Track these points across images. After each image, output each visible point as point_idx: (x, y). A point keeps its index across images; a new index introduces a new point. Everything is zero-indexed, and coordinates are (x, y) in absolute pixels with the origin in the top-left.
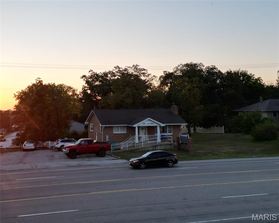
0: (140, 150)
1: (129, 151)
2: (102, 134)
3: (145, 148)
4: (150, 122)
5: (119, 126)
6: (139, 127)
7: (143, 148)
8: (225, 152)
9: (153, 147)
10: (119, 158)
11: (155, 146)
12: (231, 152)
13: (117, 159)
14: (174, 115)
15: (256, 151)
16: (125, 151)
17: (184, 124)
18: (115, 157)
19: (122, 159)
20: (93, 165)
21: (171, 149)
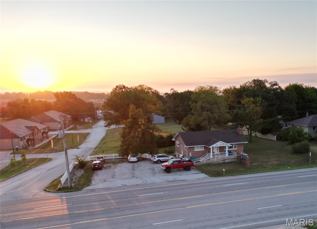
0: (214, 163)
1: (206, 164)
2: (186, 151)
3: (217, 162)
4: (221, 144)
5: (198, 147)
6: (213, 147)
7: (215, 162)
8: (271, 165)
9: (223, 160)
10: (200, 172)
11: (224, 160)
12: (275, 164)
13: (198, 173)
14: (239, 135)
15: (292, 162)
16: (203, 165)
17: (246, 142)
18: (197, 171)
19: (202, 173)
20: (184, 180)
21: (235, 161)
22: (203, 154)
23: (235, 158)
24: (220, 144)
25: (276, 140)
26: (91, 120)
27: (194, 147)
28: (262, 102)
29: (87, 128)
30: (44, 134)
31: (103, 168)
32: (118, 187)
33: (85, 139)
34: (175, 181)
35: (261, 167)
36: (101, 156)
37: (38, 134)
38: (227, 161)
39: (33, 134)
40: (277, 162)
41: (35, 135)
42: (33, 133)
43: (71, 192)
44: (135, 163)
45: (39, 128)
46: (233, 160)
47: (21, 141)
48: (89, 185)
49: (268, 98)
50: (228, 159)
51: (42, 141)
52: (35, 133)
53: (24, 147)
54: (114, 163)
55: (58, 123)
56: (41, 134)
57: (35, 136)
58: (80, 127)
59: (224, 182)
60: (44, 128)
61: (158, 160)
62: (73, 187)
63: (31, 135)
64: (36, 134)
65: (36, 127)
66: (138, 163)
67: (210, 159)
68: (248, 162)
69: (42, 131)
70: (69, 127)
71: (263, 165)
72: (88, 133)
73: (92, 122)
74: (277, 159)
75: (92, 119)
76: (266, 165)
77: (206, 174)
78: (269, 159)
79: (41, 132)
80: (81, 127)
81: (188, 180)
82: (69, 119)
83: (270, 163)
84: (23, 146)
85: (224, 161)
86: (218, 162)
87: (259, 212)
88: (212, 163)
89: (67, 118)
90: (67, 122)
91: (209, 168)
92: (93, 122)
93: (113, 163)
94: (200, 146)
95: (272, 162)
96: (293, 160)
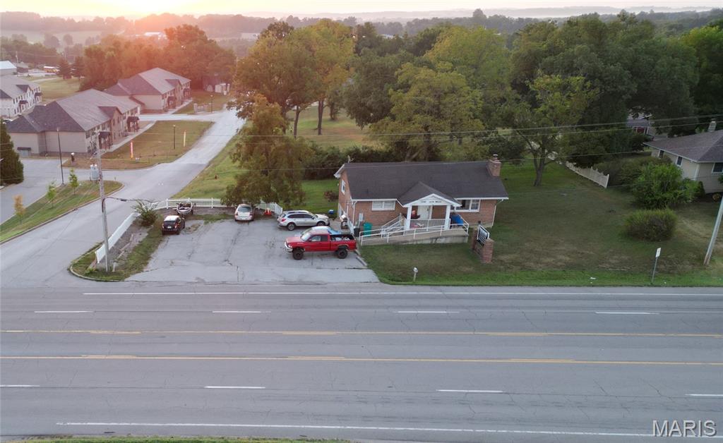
0: (410, 243)
1: (390, 245)
2: (353, 209)
3: (417, 241)
4: (435, 200)
5: (382, 202)
7: (414, 241)
8: (547, 264)
9: (432, 239)
10: (366, 264)
11: (436, 239)
12: (559, 264)
13: (361, 266)
14: (492, 177)
15: (610, 263)
16: (383, 245)
17: (503, 198)
18: (361, 262)
19: (369, 267)
20: (319, 284)
21: (462, 244)
22: (390, 218)
23: (464, 236)
24: (432, 200)
25: (606, 186)
26: (226, 90)
27: (371, 202)
28: (584, 88)
29: (211, 110)
30: (131, 123)
31: (183, 231)
32: (188, 283)
33: (201, 136)
34: (300, 283)
35: (519, 267)
36: (188, 200)
37: (119, 122)
38: (442, 241)
39: (110, 123)
40: (568, 259)
41: (114, 124)
42: (110, 121)
43: (106, 281)
44: (246, 224)
45: (121, 111)
46: (459, 240)
47: (87, 138)
48: (140, 270)
49: (607, 76)
50: (446, 237)
51: (126, 136)
52: (114, 120)
53: (91, 149)
54: (208, 219)
55: (161, 97)
56: (125, 121)
57: (113, 127)
58: (199, 107)
60: (132, 110)
61: (289, 224)
62: (114, 271)
63: (106, 125)
64: (116, 122)
65: (117, 109)
66: (251, 224)
67: (402, 233)
68: (487, 254)
69: (127, 116)
70: (182, 104)
71: (527, 264)
72: (212, 122)
73: (227, 93)
74: (575, 248)
75: (228, 87)
76: (537, 262)
77: (377, 272)
78: (556, 244)
79: (125, 118)
80: (202, 107)
82: (184, 88)
83: (548, 260)
84: (89, 148)
85: (434, 240)
86: (419, 243)
87: (438, 401)
88: (405, 242)
89: (180, 84)
90: (180, 95)
91: (391, 257)
92: (229, 94)
93: (205, 219)
94: (386, 202)
95: (554, 257)
96: (615, 257)
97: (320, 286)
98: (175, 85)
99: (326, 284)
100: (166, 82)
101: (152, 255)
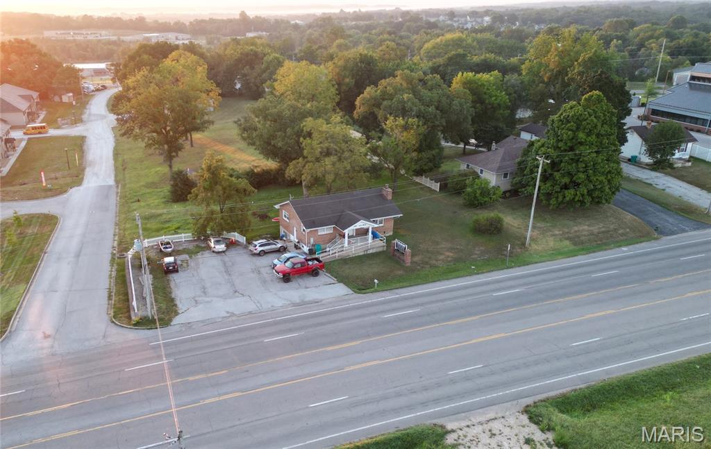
0: (351, 256)
2: (304, 235)
3: (355, 254)
5: (324, 228)
6: (349, 231)
8: (443, 260)
9: (364, 251)
10: (335, 279)
11: (367, 250)
12: (449, 259)
13: (333, 282)
14: (387, 200)
15: (476, 254)
16: (335, 260)
17: (399, 216)
18: (330, 277)
19: (339, 282)
20: (317, 302)
21: (383, 252)
23: (383, 246)
24: (361, 224)
25: (438, 191)
27: (318, 230)
28: (418, 126)
29: (75, 123)
30: (8, 144)
31: (179, 269)
32: (223, 317)
33: (83, 153)
35: (429, 266)
38: (371, 251)
40: (451, 254)
46: (381, 249)
48: (176, 313)
50: (373, 248)
55: (21, 113)
58: (63, 122)
59: (381, 308)
60: (7, 132)
61: (261, 251)
67: (344, 250)
68: (408, 259)
71: (432, 262)
72: (82, 137)
74: (450, 245)
76: (437, 260)
77: (347, 284)
78: (437, 243)
80: (65, 121)
81: (323, 302)
82: (36, 101)
83: (441, 257)
85: (366, 252)
87: (453, 381)
88: (348, 256)
89: (32, 98)
91: (347, 270)
92: (79, 104)
93: (188, 253)
94: (327, 228)
95: (444, 254)
96: (477, 249)
97: (319, 303)
98: (30, 101)
99: (321, 301)
100: (19, 98)
101: (173, 296)
